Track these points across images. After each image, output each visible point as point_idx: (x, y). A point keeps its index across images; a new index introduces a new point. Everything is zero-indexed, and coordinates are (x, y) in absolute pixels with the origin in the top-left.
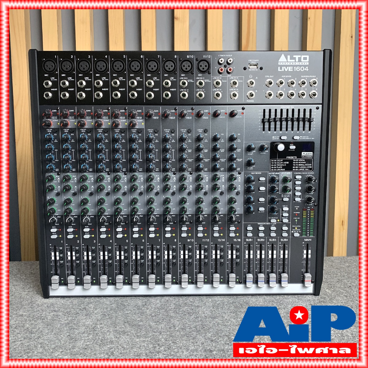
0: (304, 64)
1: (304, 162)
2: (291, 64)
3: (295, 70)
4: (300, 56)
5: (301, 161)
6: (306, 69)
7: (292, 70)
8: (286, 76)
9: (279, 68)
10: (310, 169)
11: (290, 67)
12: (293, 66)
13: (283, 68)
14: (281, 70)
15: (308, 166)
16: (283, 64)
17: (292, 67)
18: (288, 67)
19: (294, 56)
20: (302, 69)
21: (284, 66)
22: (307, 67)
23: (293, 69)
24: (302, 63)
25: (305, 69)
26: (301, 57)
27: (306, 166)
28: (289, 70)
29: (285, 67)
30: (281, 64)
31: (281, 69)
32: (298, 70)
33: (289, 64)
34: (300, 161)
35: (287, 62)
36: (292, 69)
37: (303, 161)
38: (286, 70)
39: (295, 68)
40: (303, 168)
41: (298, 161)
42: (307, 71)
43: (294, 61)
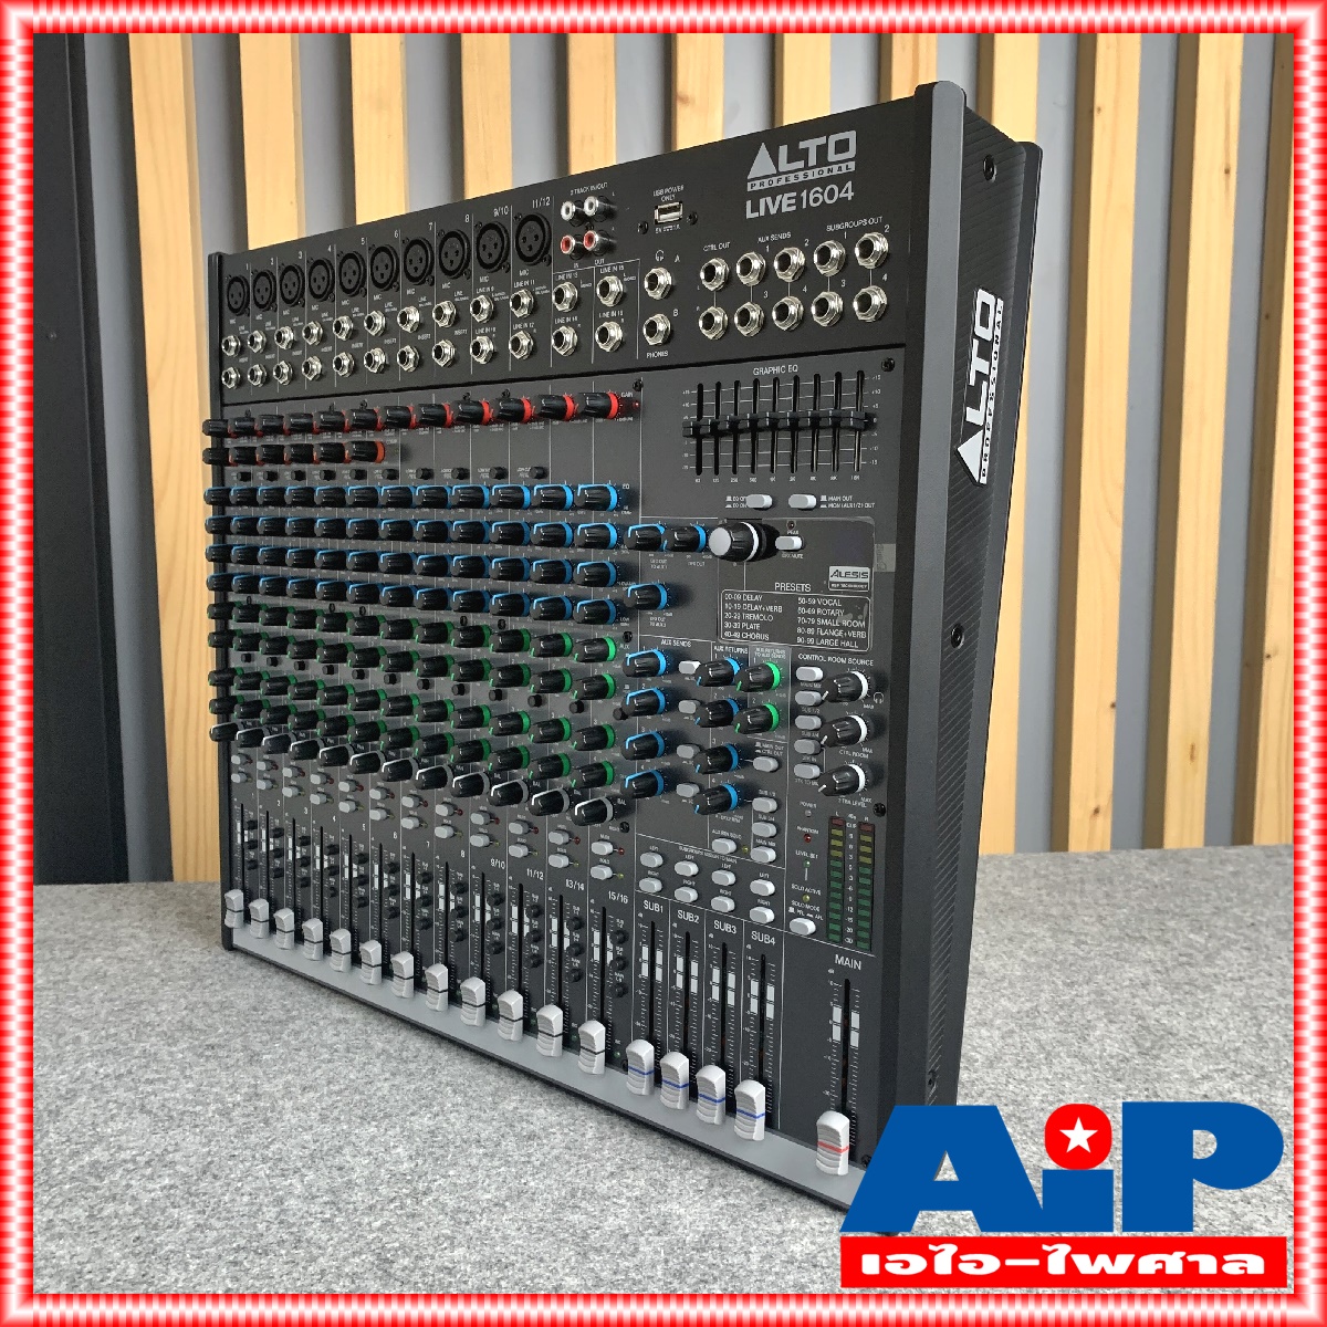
0: (840, 169)
2: (792, 180)
3: (804, 207)
4: (822, 140)
6: (846, 191)
7: (794, 208)
8: (774, 237)
9: (749, 203)
11: (787, 196)
12: (799, 188)
13: (762, 201)
14: (756, 215)
16: (762, 188)
17: (794, 194)
18: (779, 198)
19: (802, 145)
20: (831, 194)
21: (765, 193)
22: (849, 184)
23: (799, 200)
24: (830, 167)
25: (842, 195)
28: (783, 209)
29: (769, 199)
30: (757, 187)
31: (756, 207)
32: (816, 200)
33: (783, 182)
35: (779, 173)
36: (793, 201)
38: (773, 210)
39: (804, 194)
42: (850, 198)
43: (801, 164)
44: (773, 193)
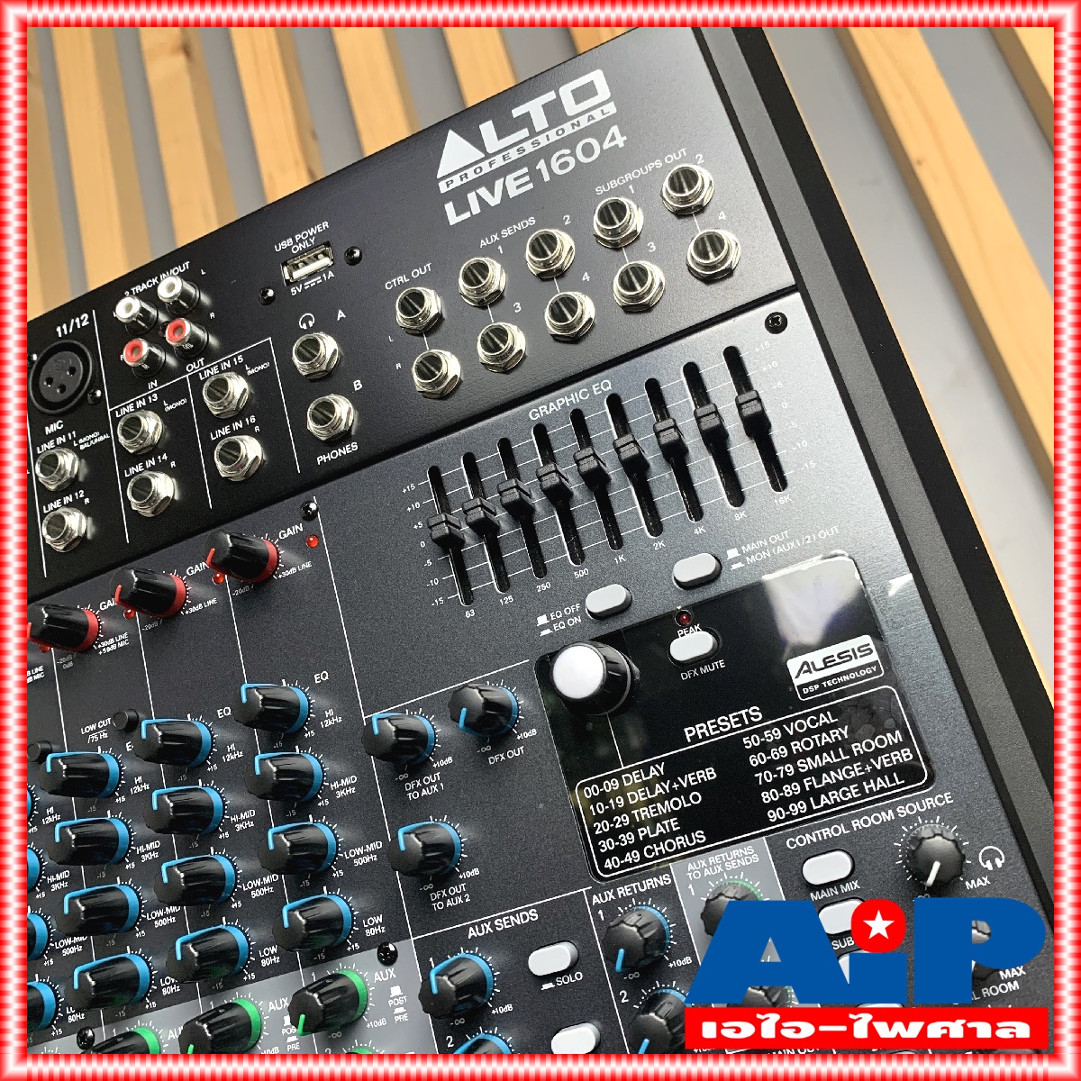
0: (591, 118)
1: (835, 734)
2: (514, 155)
3: (547, 180)
4: (549, 96)
5: (810, 732)
6: (613, 138)
7: (531, 186)
8: (506, 232)
9: (449, 207)
10: (909, 773)
11: (510, 177)
12: (529, 161)
13: (471, 197)
14: (467, 215)
15: (878, 752)
16: (465, 181)
17: (525, 170)
18: (499, 184)
19: (516, 112)
20: (588, 150)
21: (473, 185)
22: (614, 128)
23: (535, 175)
24: (575, 121)
25: (607, 145)
26: (558, 101)
27: (864, 758)
28: (513, 193)
29: (483, 191)
30: (457, 181)
31: (462, 207)
32: (564, 166)
33: (499, 162)
34: (798, 737)
35: (488, 156)
36: (527, 179)
37: (826, 728)
38: (494, 201)
39: (541, 165)
40: (847, 783)
41: (786, 740)
42: (621, 145)
43: (524, 133)
44: (488, 181)
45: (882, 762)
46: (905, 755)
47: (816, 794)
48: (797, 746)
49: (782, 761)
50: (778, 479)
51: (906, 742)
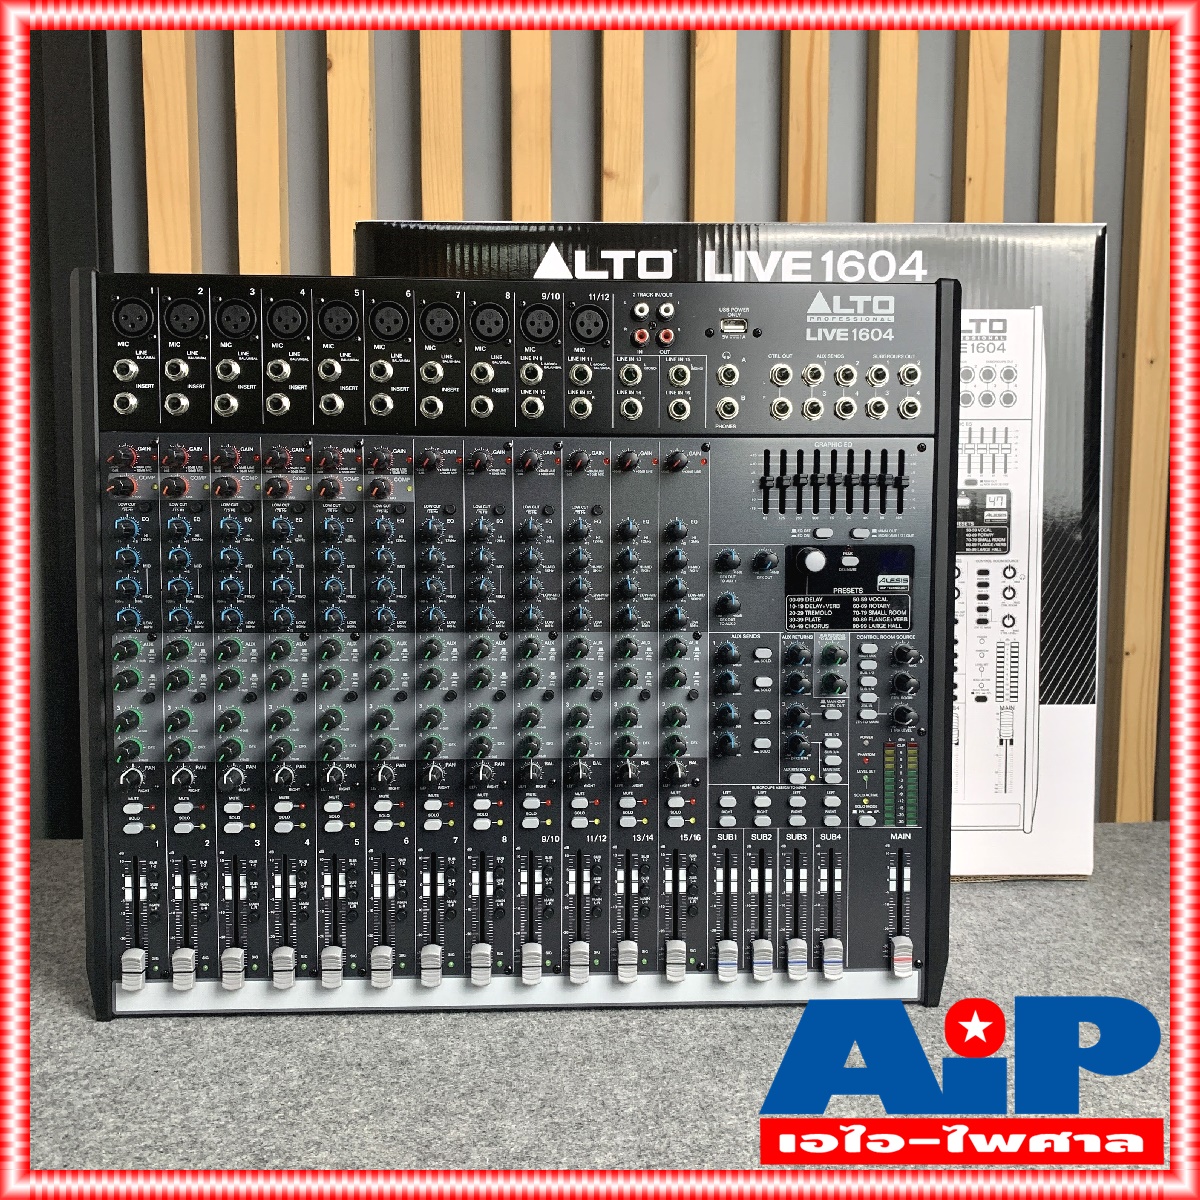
1: (884, 606)
5: (877, 602)
10: (904, 625)
15: (897, 616)
27: (892, 616)
34: (872, 602)
37: (883, 603)
40: (883, 623)
41: (868, 603)
43: (852, 311)
45: (897, 619)
46: (906, 619)
47: (871, 623)
48: (872, 606)
49: (864, 609)
50: (900, 510)
51: (907, 616)
